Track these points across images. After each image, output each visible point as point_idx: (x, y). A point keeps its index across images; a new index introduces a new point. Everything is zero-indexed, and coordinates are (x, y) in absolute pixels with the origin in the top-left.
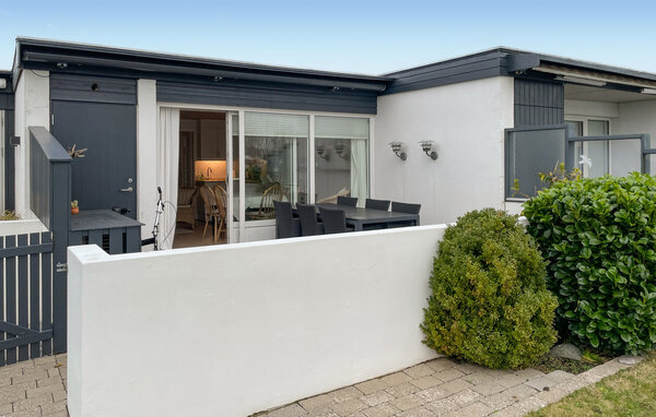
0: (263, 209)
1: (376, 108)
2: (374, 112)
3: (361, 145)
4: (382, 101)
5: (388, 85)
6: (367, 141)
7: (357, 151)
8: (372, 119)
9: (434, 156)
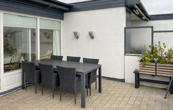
0: (12, 64)
1: (63, 17)
2: (63, 19)
3: (57, 32)
4: (66, 15)
5: (70, 8)
6: (60, 31)
7: (56, 35)
8: (62, 22)
9: (92, 37)
